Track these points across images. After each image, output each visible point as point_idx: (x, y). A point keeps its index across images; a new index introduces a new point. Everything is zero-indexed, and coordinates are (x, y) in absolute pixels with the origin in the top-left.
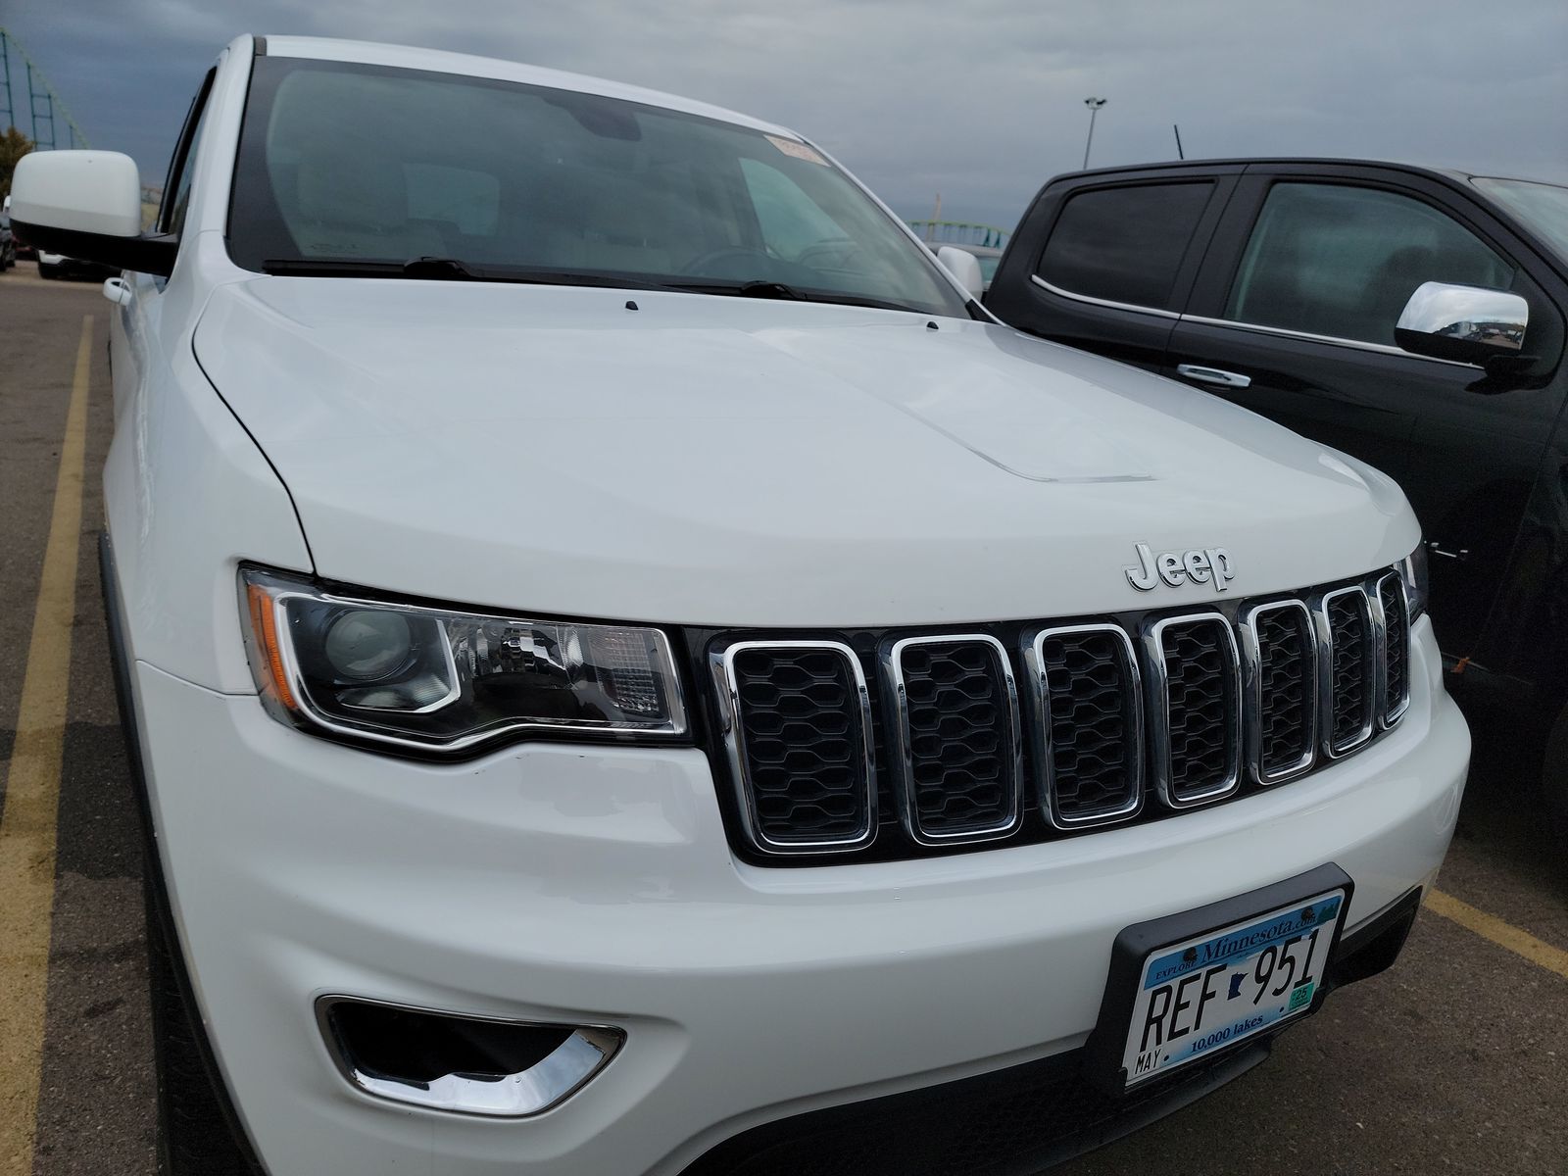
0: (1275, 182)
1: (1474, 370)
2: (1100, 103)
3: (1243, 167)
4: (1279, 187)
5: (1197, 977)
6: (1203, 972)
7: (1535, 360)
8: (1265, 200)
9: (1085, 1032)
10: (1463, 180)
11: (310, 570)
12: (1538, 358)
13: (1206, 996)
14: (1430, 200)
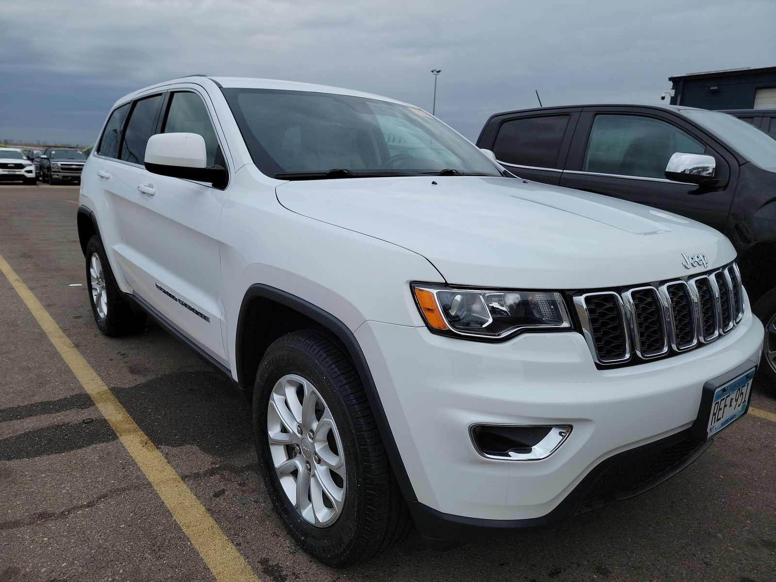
0: (596, 115)
1: (694, 186)
2: (438, 72)
3: (581, 108)
4: (598, 116)
5: (724, 399)
6: (725, 396)
7: (719, 181)
8: (593, 122)
9: (692, 421)
10: (678, 112)
11: (444, 282)
12: (720, 180)
13: (725, 406)
14: (665, 120)
